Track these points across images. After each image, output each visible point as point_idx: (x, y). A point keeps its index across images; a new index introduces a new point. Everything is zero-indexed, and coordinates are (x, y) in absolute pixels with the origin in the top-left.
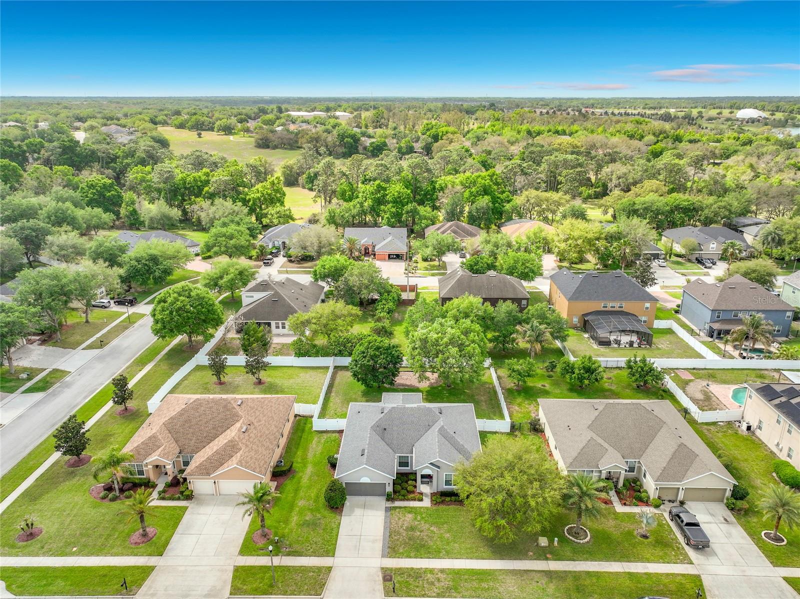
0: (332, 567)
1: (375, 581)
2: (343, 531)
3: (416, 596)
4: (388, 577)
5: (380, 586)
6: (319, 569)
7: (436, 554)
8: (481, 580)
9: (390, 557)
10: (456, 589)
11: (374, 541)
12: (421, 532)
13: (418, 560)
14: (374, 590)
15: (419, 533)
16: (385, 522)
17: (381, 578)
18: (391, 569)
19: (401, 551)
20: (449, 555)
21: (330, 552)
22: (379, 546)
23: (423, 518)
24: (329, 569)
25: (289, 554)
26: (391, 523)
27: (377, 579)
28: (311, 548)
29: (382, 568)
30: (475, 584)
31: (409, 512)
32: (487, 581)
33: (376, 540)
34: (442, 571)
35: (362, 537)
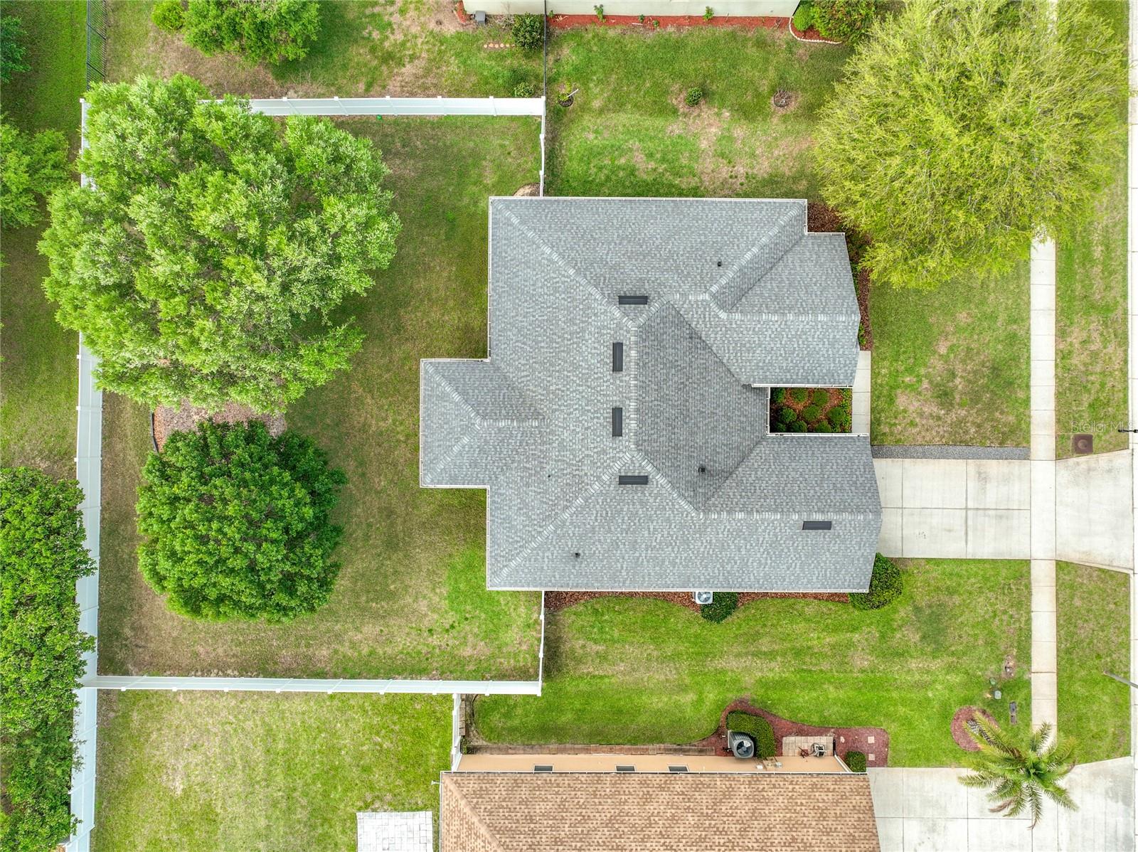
0: (1058, 563)
1: (1089, 470)
2: (952, 548)
3: (1126, 389)
4: (1080, 444)
5: (1101, 460)
6: (1060, 585)
7: (1018, 343)
8: (1087, 259)
9: (1028, 442)
10: (1108, 308)
11: (983, 478)
12: (953, 375)
13: (1032, 383)
14: (1110, 471)
15: (958, 380)
16: (924, 456)
17: (1083, 459)
18: (1059, 438)
19: (1011, 419)
20: (1020, 315)
21: (1019, 571)
22: (994, 467)
23: (910, 370)
24: (1062, 566)
25: (1024, 655)
26: (929, 443)
27: (1084, 466)
28: (1005, 612)
29: (1058, 457)
30: (1097, 269)
31: (891, 401)
32: (1087, 246)
33: (980, 473)
34: (1061, 333)
35: (970, 505)
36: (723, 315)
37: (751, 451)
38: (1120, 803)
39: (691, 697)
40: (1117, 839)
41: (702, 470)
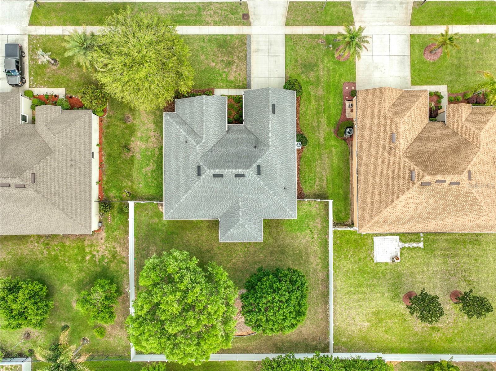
0: (286, 25)
1: (254, 15)
2: (282, 61)
3: (226, 2)
4: (246, 18)
5: (251, 10)
6: (294, 24)
7: (211, 39)
8: (182, 16)
9: (245, 35)
10: (199, 9)
11: (257, 51)
12: (222, 60)
13: (225, 34)
14: (255, 8)
15: (224, 59)
16: (250, 70)
17: (251, 17)
18: (244, 24)
19: (237, 41)
20: (201, 38)
21: (289, 38)
22: (254, 47)
23: (221, 75)
24: (287, 24)
25: (318, 36)
26: (246, 69)
27: (253, 16)
28: (303, 43)
29: (250, 25)
30: (186, 12)
31: (231, 82)
32: (177, 16)
33: (256, 52)
34: (208, 24)
35: (267, 55)
36: (204, 141)
37: (249, 130)
38: (366, 5)
39: (333, 149)
40: (378, 6)
41: (255, 147)
